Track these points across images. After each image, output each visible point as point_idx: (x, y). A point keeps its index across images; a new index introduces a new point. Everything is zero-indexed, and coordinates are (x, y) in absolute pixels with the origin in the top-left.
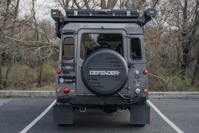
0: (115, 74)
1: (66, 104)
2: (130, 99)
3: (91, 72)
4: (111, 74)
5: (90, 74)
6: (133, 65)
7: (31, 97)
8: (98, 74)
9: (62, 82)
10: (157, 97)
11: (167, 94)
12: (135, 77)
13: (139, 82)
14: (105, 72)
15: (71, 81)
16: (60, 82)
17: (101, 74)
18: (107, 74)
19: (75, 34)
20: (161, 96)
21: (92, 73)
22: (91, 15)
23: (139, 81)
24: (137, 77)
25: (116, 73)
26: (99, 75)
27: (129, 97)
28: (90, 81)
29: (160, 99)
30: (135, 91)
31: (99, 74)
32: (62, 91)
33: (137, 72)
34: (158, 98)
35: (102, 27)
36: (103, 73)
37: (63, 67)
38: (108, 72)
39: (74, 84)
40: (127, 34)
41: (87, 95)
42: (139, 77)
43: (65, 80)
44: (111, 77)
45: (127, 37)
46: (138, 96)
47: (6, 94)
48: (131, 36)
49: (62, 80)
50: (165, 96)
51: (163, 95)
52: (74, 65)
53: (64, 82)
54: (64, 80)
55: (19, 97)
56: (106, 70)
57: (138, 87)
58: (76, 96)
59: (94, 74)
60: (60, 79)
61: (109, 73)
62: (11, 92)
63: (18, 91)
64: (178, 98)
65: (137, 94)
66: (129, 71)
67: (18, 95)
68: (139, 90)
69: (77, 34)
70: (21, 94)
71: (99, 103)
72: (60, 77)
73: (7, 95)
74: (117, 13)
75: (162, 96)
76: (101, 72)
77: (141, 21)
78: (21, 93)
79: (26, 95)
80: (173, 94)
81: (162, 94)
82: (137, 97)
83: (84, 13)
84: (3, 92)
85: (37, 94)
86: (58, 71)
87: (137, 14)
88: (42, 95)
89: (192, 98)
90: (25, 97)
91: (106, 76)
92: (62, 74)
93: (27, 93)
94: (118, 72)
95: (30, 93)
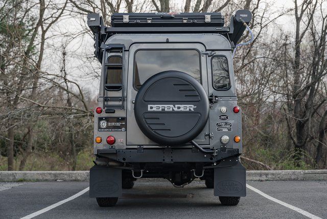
0: (188, 110)
1: (111, 163)
2: (213, 153)
3: (149, 106)
4: (182, 109)
5: (149, 109)
6: (217, 99)
7: (56, 180)
8: (160, 110)
9: (105, 127)
10: (258, 178)
11: (273, 174)
12: (220, 117)
13: (227, 126)
14: (172, 106)
15: (118, 124)
16: (102, 127)
17: (166, 110)
18: (176, 109)
19: (125, 51)
20: (264, 178)
21: (151, 108)
22: (149, 22)
23: (227, 123)
24: (223, 116)
25: (191, 107)
26: (163, 112)
27: (212, 150)
28: (149, 121)
29: (262, 181)
30: (221, 140)
31: (163, 110)
32: (104, 142)
33: (224, 109)
34: (259, 180)
35: (168, 39)
36: (169, 108)
37: (106, 102)
38: (176, 106)
39: (123, 129)
40: (207, 50)
41: (145, 147)
42: (227, 118)
43: (110, 124)
44: (182, 114)
45: (206, 54)
46: (226, 148)
47: (16, 177)
48: (213, 53)
49: (104, 124)
50: (270, 176)
51: (267, 175)
52: (123, 99)
53: (108, 127)
54: (107, 124)
55: (38, 180)
56: (174, 102)
57: (226, 134)
58: (127, 149)
59: (154, 109)
60: (102, 122)
61: (179, 108)
62: (25, 174)
63: (36, 172)
64: (290, 180)
65: (224, 144)
66: (210, 107)
67: (36, 177)
68: (228, 138)
69: (128, 51)
70: (40, 176)
71: (164, 160)
72: (100, 119)
73: (18, 177)
74: (191, 17)
75: (264, 176)
76: (166, 106)
77: (228, 30)
78: (40, 174)
79: (49, 177)
80: (283, 173)
81: (264, 174)
82: (223, 149)
83: (139, 19)
84: (13, 174)
85: (66, 176)
86: (98, 108)
87: (221, 18)
88: (74, 178)
89: (313, 180)
90: (46, 180)
91: (173, 112)
92: (104, 115)
93: (50, 174)
94: (193, 106)
95: (55, 175)
